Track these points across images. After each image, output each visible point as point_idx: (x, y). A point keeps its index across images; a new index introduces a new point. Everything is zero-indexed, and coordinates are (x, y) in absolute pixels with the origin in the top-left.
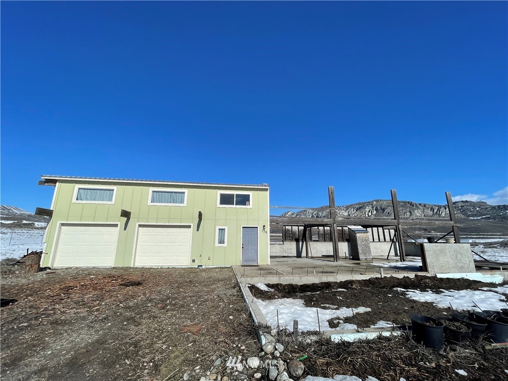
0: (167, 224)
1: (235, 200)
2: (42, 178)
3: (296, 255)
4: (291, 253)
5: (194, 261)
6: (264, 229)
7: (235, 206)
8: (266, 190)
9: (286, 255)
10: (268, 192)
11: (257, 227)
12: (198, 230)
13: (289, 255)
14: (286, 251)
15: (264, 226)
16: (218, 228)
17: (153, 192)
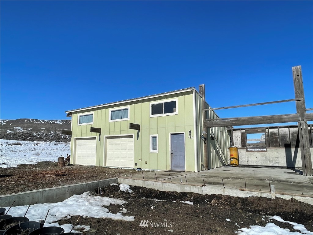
0: (119, 135)
1: (163, 108)
2: (66, 112)
3: (285, 165)
4: (278, 163)
5: (136, 164)
6: (190, 134)
7: (163, 114)
8: (191, 92)
9: (271, 165)
10: (194, 94)
11: (184, 133)
12: (138, 139)
13: (275, 165)
14: (271, 160)
15: (190, 131)
16: (151, 136)
17: (111, 112)
